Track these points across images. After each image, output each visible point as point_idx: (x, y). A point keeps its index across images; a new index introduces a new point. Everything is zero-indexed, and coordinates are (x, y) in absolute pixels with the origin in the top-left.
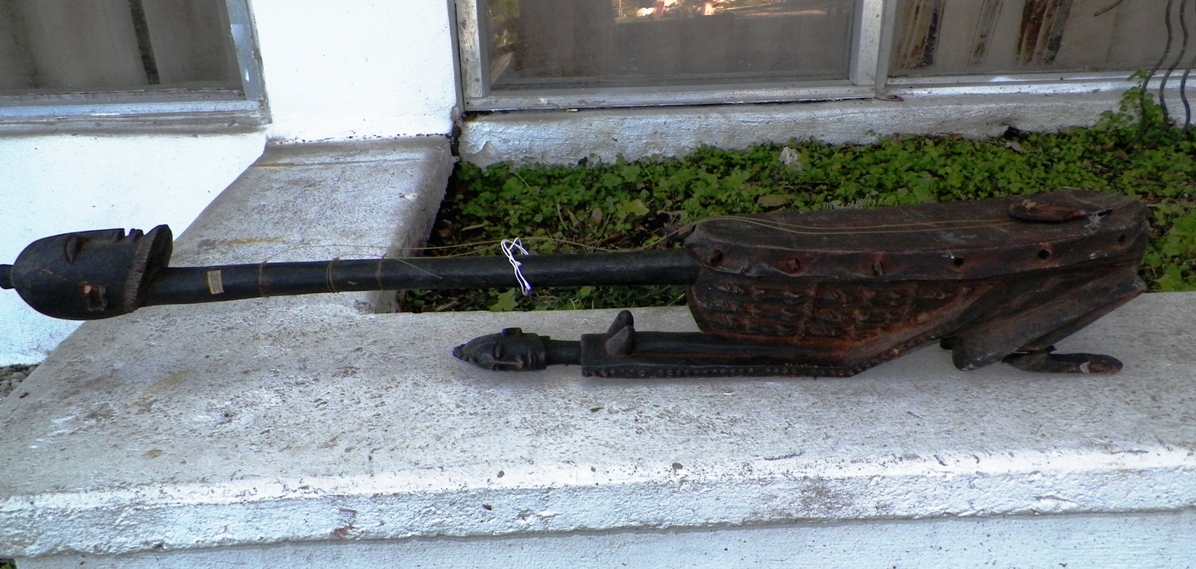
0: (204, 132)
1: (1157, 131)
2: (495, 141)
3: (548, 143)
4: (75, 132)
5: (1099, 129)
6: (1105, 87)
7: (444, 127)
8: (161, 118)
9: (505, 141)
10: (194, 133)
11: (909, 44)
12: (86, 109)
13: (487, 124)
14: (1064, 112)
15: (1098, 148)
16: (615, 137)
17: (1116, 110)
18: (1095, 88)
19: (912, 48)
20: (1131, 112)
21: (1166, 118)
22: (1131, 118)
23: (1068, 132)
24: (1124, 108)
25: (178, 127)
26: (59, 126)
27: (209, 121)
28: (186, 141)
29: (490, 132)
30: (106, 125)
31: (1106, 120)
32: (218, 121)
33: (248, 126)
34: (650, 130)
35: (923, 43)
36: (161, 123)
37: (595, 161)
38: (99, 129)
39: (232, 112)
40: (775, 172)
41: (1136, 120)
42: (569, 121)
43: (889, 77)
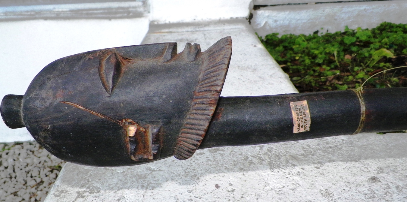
0: (115, 18)
2: (270, 22)
3: (299, 22)
4: (46, 19)
7: (245, 13)
8: (91, 12)
9: (276, 21)
10: (110, 19)
12: (50, 7)
13: (267, 12)
16: (336, 18)
25: (100, 16)
26: (37, 16)
27: (116, 13)
28: (105, 23)
29: (268, 16)
30: (62, 15)
32: (120, 13)
33: (138, 15)
34: (356, 13)
36: (91, 14)
37: (324, 32)
38: (58, 17)
39: (128, 8)
42: (312, 9)
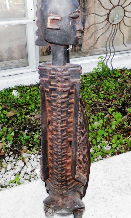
1: (106, 72)
5: (93, 73)
6: (94, 60)
11: (44, 49)
14: (85, 69)
15: (94, 79)
17: (97, 67)
18: (91, 61)
19: (45, 50)
20: (100, 67)
21: (108, 68)
22: (100, 69)
23: (86, 75)
24: (98, 67)
31: (95, 70)
35: (48, 49)
40: (11, 99)
41: (101, 70)
43: (40, 63)
